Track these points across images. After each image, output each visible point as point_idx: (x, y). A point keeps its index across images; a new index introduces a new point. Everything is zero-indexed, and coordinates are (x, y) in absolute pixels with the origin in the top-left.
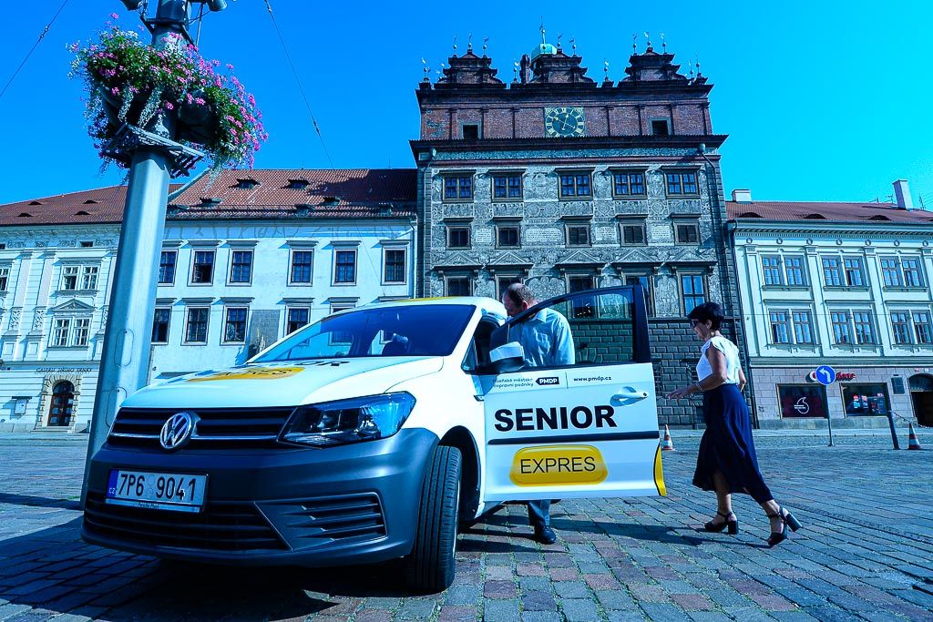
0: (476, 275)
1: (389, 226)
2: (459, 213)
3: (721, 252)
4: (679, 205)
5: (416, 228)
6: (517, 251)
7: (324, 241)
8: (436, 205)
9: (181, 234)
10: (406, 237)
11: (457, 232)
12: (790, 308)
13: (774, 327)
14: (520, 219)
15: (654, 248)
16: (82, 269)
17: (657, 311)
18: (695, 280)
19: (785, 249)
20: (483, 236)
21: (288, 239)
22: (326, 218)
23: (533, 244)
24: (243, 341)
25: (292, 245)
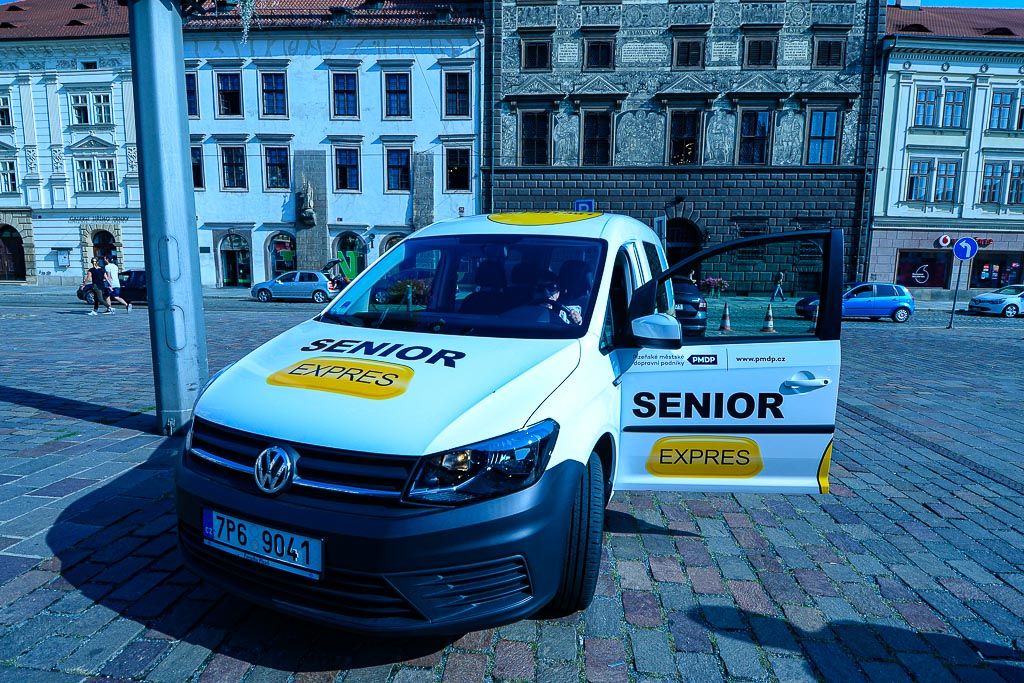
0: (557, 107)
1: (448, 38)
2: (538, 20)
3: (867, 81)
4: (827, 13)
5: (482, 41)
6: (608, 75)
7: (369, 60)
8: (508, 9)
9: (196, 50)
10: (471, 55)
11: (535, 48)
12: (937, 156)
13: (912, 180)
14: (615, 29)
15: (784, 72)
16: (91, 97)
17: (774, 158)
18: (828, 118)
19: (950, 78)
20: (568, 53)
21: (325, 57)
22: (368, 28)
23: (630, 65)
24: (288, 187)
25: (331, 65)
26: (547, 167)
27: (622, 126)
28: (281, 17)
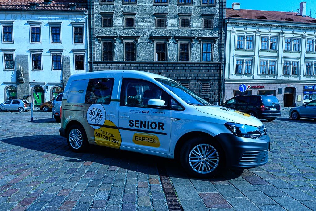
0: (115, 40)
1: (75, 15)
2: (107, 10)
3: (221, 33)
4: (206, 10)
5: (87, 16)
6: (133, 30)
7: (45, 22)
8: (96, 5)
10: (84, 21)
11: (107, 19)
12: (245, 58)
13: (237, 67)
14: (135, 14)
15: (193, 30)
17: (191, 59)
18: (208, 46)
19: (247, 33)
20: (118, 21)
21: (28, 20)
22: (44, 10)
23: (141, 26)
24: (13, 69)
25: (30, 24)
26: (113, 62)
27: (139, 48)
28: (11, 6)
